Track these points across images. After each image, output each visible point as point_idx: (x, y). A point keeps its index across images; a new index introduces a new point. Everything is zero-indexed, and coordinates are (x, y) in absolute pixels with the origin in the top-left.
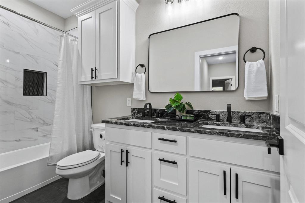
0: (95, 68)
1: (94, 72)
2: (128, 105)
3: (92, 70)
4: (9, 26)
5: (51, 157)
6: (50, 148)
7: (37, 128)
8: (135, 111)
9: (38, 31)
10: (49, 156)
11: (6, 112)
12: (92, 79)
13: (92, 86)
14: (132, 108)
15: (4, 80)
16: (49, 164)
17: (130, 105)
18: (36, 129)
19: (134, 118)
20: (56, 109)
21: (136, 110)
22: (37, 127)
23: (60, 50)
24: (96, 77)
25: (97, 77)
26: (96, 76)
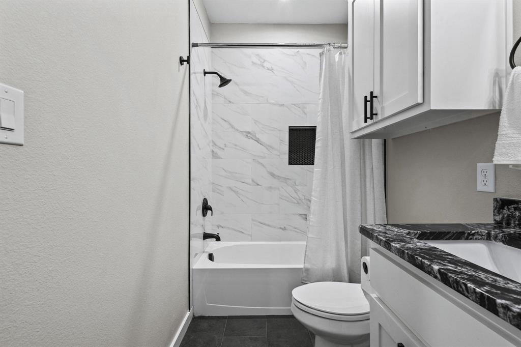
0: (372, 93)
1: (369, 104)
2: (480, 187)
3: (366, 101)
4: (273, 72)
5: (307, 270)
6: (305, 254)
7: (306, 215)
8: (512, 210)
9: (305, 63)
10: (304, 267)
11: (270, 187)
12: (366, 121)
13: (385, 140)
14: (495, 200)
15: (268, 146)
16: (304, 280)
17: (490, 188)
18: (304, 216)
19: (496, 238)
20: (313, 187)
21: (515, 209)
22: (306, 213)
23: (320, 81)
24: (372, 114)
25: (376, 114)
26: (374, 112)
